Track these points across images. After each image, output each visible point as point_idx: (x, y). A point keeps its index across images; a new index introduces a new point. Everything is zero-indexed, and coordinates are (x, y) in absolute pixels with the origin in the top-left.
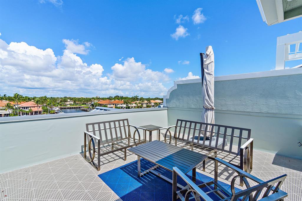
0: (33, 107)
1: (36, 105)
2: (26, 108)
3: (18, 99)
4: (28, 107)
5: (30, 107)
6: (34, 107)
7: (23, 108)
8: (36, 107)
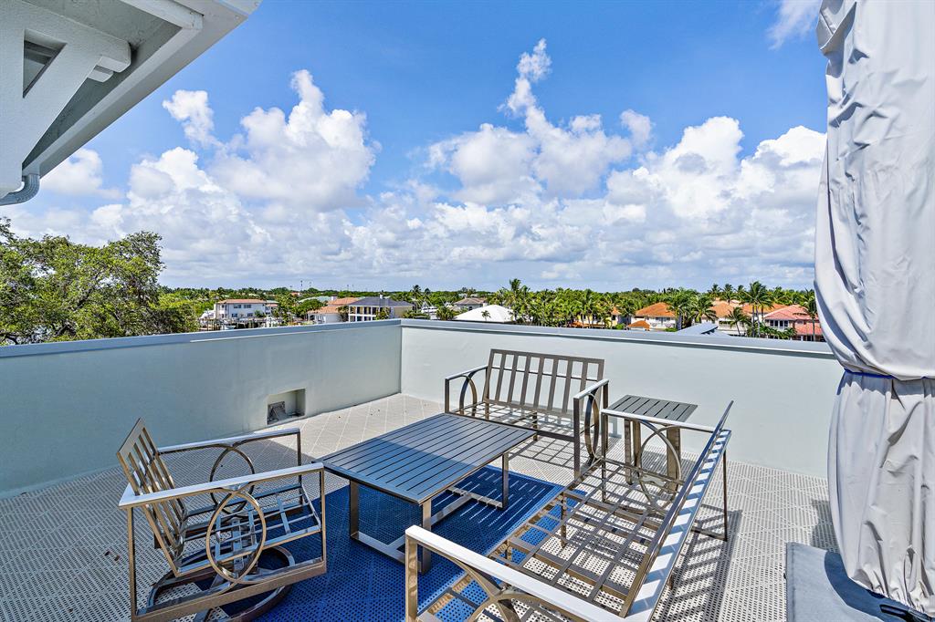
0: (799, 321)
1: (808, 317)
2: (781, 325)
3: (760, 296)
4: (786, 322)
5: (791, 321)
6: (805, 322)
7: (772, 322)
8: (810, 321)
